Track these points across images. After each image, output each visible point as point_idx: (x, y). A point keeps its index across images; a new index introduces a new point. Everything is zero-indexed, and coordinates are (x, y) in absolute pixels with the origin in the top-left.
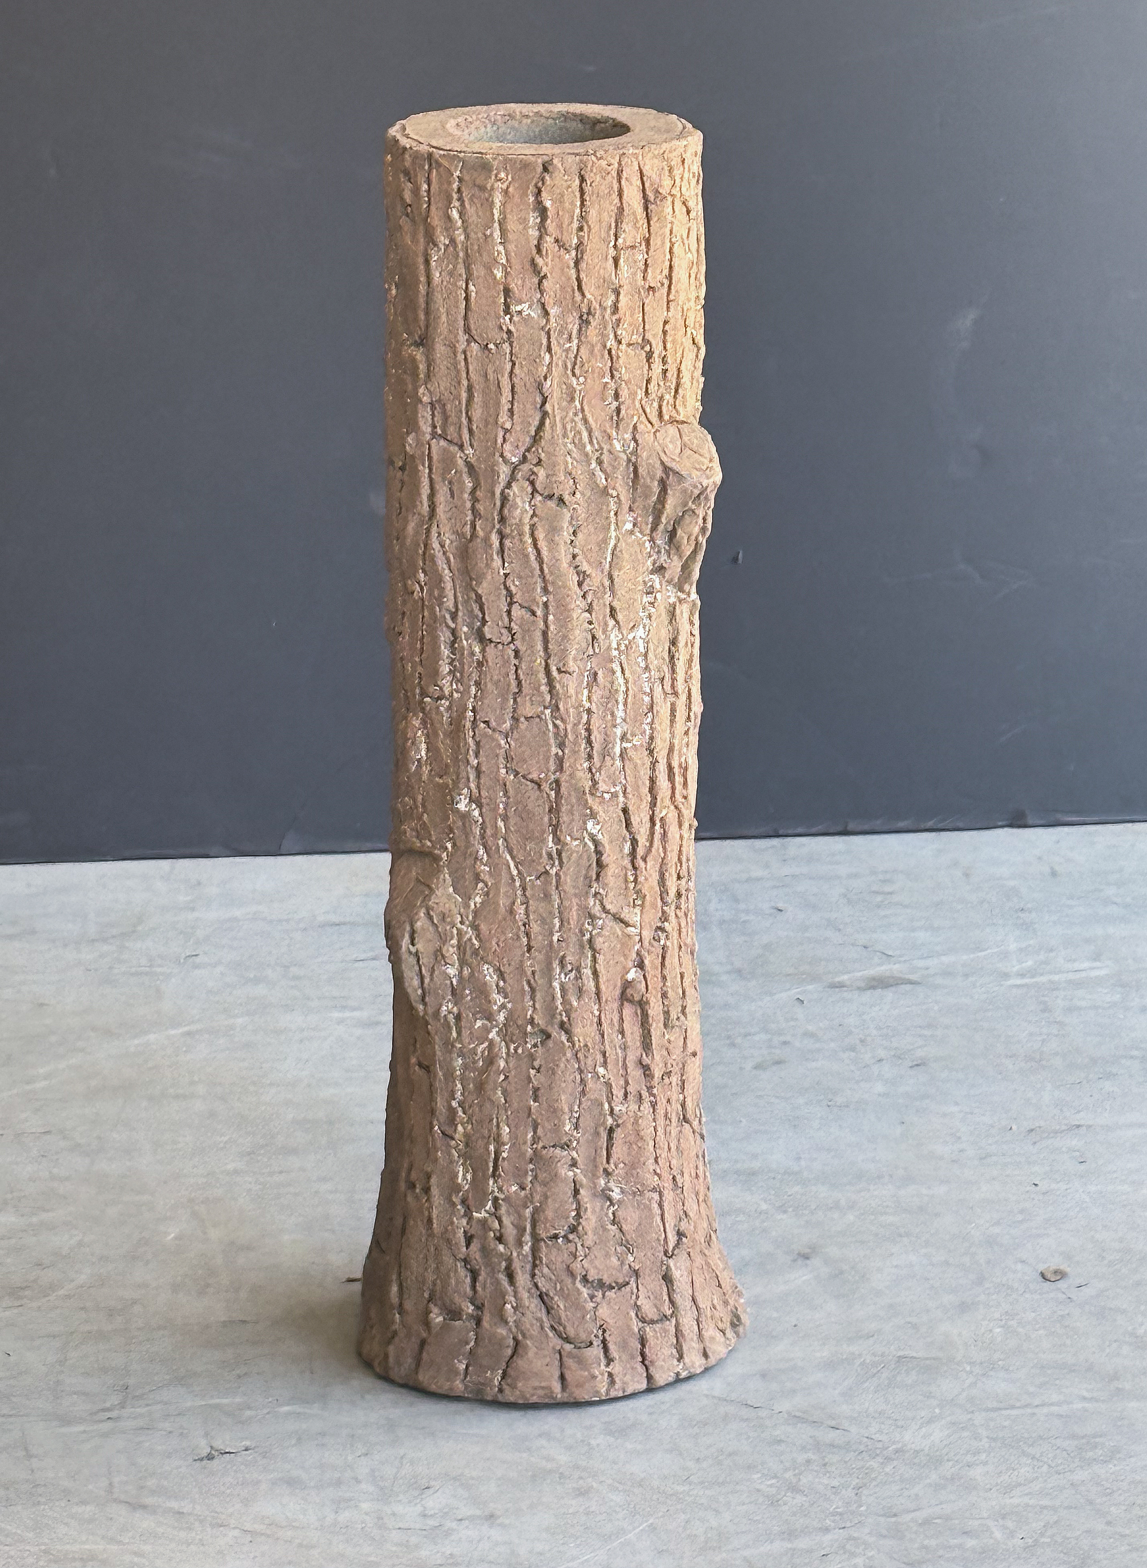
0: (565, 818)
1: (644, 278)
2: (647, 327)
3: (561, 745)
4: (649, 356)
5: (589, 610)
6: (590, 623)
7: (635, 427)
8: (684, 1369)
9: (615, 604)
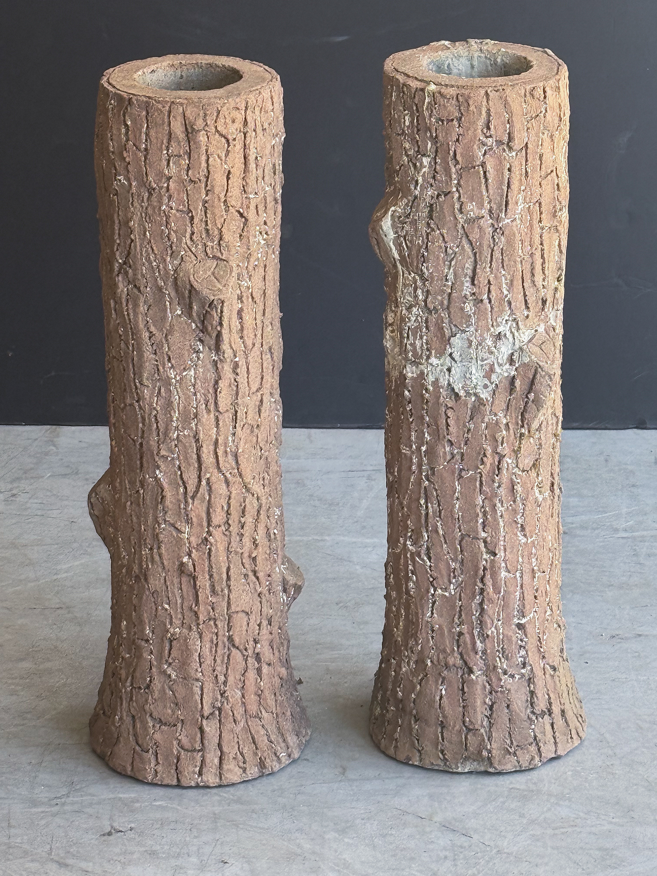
0: (145, 464)
1: (187, 175)
2: (190, 203)
3: (144, 424)
4: (192, 218)
5: (155, 354)
6: (157, 361)
7: (182, 258)
8: (202, 781)
9: (169, 353)
